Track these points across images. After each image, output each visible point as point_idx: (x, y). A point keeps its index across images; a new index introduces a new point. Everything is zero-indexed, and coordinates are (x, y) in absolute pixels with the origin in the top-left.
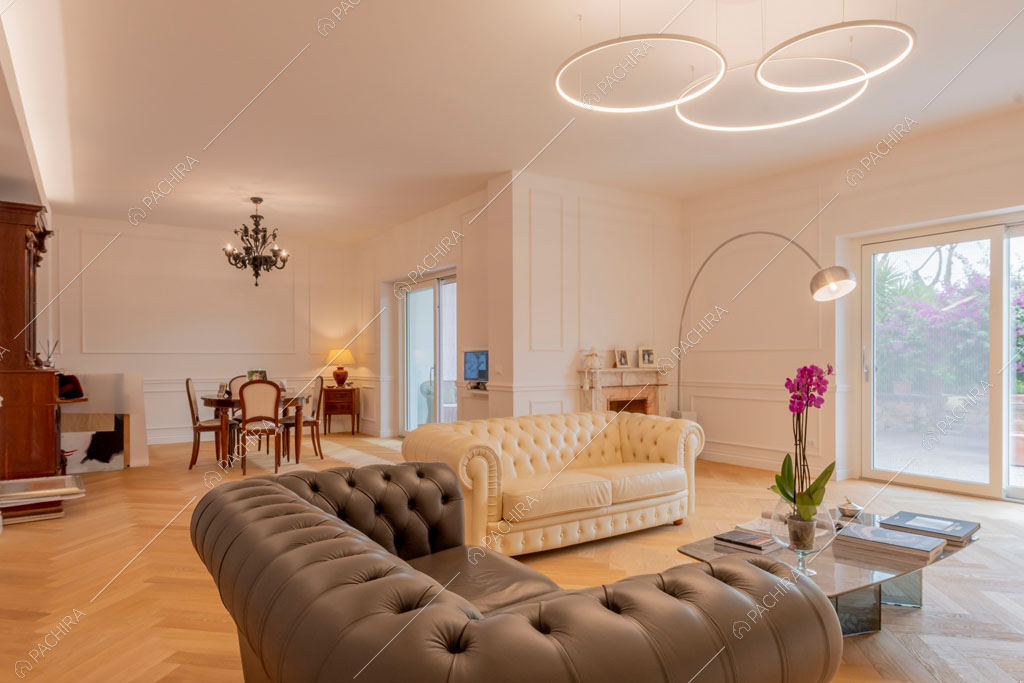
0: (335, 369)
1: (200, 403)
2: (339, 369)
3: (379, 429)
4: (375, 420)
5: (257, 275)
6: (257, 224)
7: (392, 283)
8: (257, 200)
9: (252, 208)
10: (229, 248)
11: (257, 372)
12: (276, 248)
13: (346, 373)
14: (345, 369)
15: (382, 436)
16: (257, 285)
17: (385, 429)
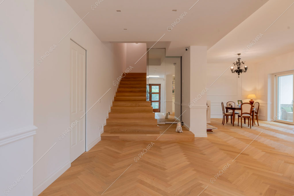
0: (250, 100)
1: (225, 108)
2: (251, 100)
3: (267, 119)
4: (265, 115)
5: (239, 74)
6: (239, 61)
7: (273, 74)
8: (239, 54)
9: (238, 57)
10: (232, 68)
11: (240, 101)
12: (246, 67)
13: (253, 102)
14: (253, 100)
15: (268, 120)
16: (239, 77)
17: (269, 119)
